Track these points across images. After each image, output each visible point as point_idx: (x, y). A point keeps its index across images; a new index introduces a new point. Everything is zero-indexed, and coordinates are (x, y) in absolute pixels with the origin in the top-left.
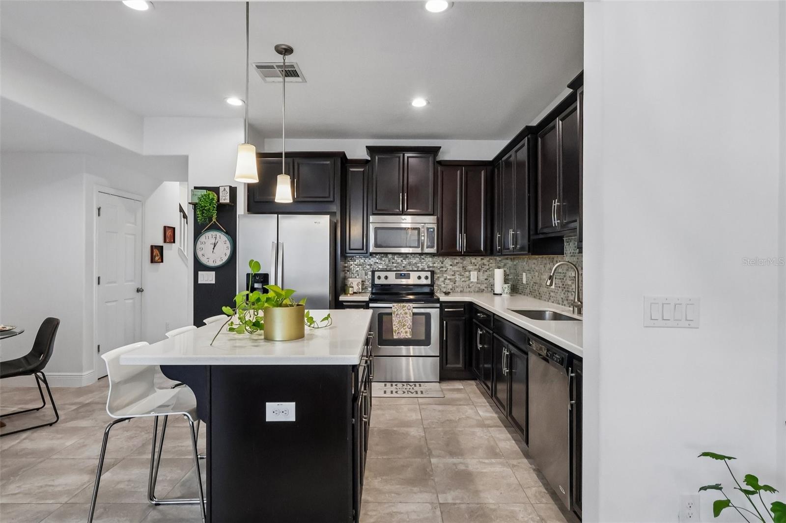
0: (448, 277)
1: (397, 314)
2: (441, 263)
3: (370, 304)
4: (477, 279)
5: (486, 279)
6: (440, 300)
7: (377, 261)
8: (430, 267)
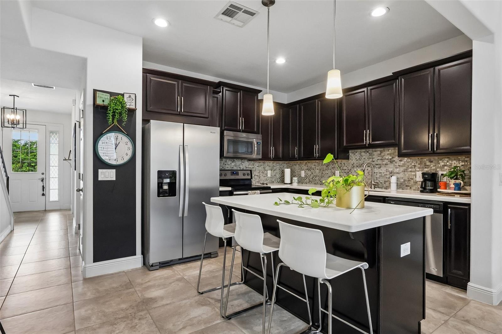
0: (257, 174)
2: (252, 165)
3: (234, 192)
4: (271, 175)
5: (275, 175)
6: (271, 188)
8: (247, 168)
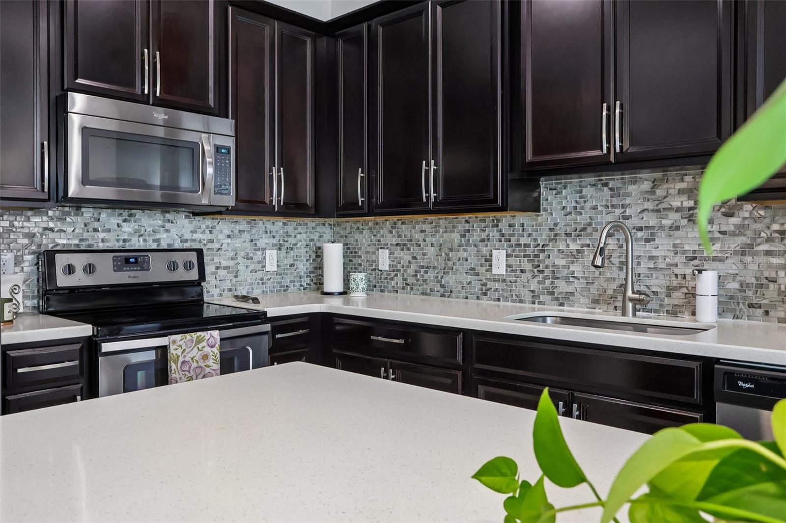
0: (224, 263)
1: (183, 362)
2: (207, 231)
3: (102, 345)
4: (278, 266)
5: (292, 265)
6: (268, 316)
7: (51, 225)
8: (186, 241)
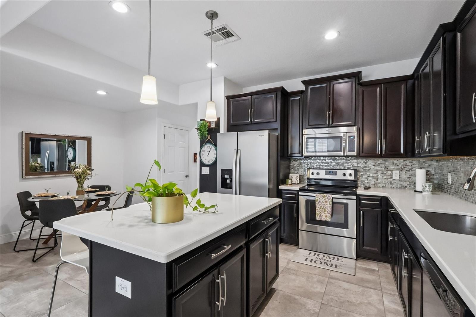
1: (319, 202)
2: (364, 164)
3: (299, 193)
4: (400, 177)
5: (408, 178)
6: (357, 194)
7: (313, 162)
